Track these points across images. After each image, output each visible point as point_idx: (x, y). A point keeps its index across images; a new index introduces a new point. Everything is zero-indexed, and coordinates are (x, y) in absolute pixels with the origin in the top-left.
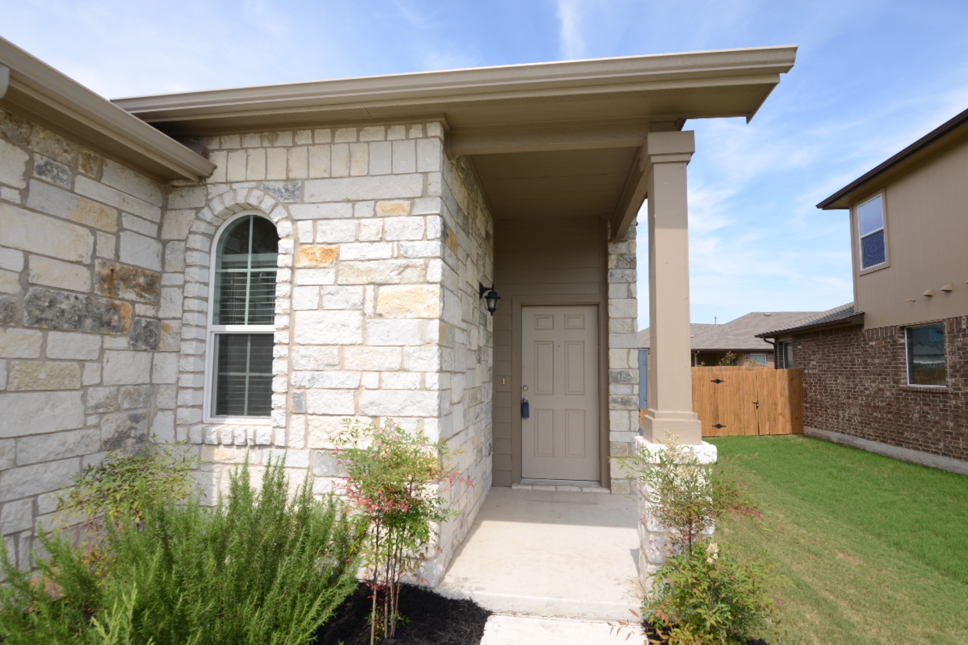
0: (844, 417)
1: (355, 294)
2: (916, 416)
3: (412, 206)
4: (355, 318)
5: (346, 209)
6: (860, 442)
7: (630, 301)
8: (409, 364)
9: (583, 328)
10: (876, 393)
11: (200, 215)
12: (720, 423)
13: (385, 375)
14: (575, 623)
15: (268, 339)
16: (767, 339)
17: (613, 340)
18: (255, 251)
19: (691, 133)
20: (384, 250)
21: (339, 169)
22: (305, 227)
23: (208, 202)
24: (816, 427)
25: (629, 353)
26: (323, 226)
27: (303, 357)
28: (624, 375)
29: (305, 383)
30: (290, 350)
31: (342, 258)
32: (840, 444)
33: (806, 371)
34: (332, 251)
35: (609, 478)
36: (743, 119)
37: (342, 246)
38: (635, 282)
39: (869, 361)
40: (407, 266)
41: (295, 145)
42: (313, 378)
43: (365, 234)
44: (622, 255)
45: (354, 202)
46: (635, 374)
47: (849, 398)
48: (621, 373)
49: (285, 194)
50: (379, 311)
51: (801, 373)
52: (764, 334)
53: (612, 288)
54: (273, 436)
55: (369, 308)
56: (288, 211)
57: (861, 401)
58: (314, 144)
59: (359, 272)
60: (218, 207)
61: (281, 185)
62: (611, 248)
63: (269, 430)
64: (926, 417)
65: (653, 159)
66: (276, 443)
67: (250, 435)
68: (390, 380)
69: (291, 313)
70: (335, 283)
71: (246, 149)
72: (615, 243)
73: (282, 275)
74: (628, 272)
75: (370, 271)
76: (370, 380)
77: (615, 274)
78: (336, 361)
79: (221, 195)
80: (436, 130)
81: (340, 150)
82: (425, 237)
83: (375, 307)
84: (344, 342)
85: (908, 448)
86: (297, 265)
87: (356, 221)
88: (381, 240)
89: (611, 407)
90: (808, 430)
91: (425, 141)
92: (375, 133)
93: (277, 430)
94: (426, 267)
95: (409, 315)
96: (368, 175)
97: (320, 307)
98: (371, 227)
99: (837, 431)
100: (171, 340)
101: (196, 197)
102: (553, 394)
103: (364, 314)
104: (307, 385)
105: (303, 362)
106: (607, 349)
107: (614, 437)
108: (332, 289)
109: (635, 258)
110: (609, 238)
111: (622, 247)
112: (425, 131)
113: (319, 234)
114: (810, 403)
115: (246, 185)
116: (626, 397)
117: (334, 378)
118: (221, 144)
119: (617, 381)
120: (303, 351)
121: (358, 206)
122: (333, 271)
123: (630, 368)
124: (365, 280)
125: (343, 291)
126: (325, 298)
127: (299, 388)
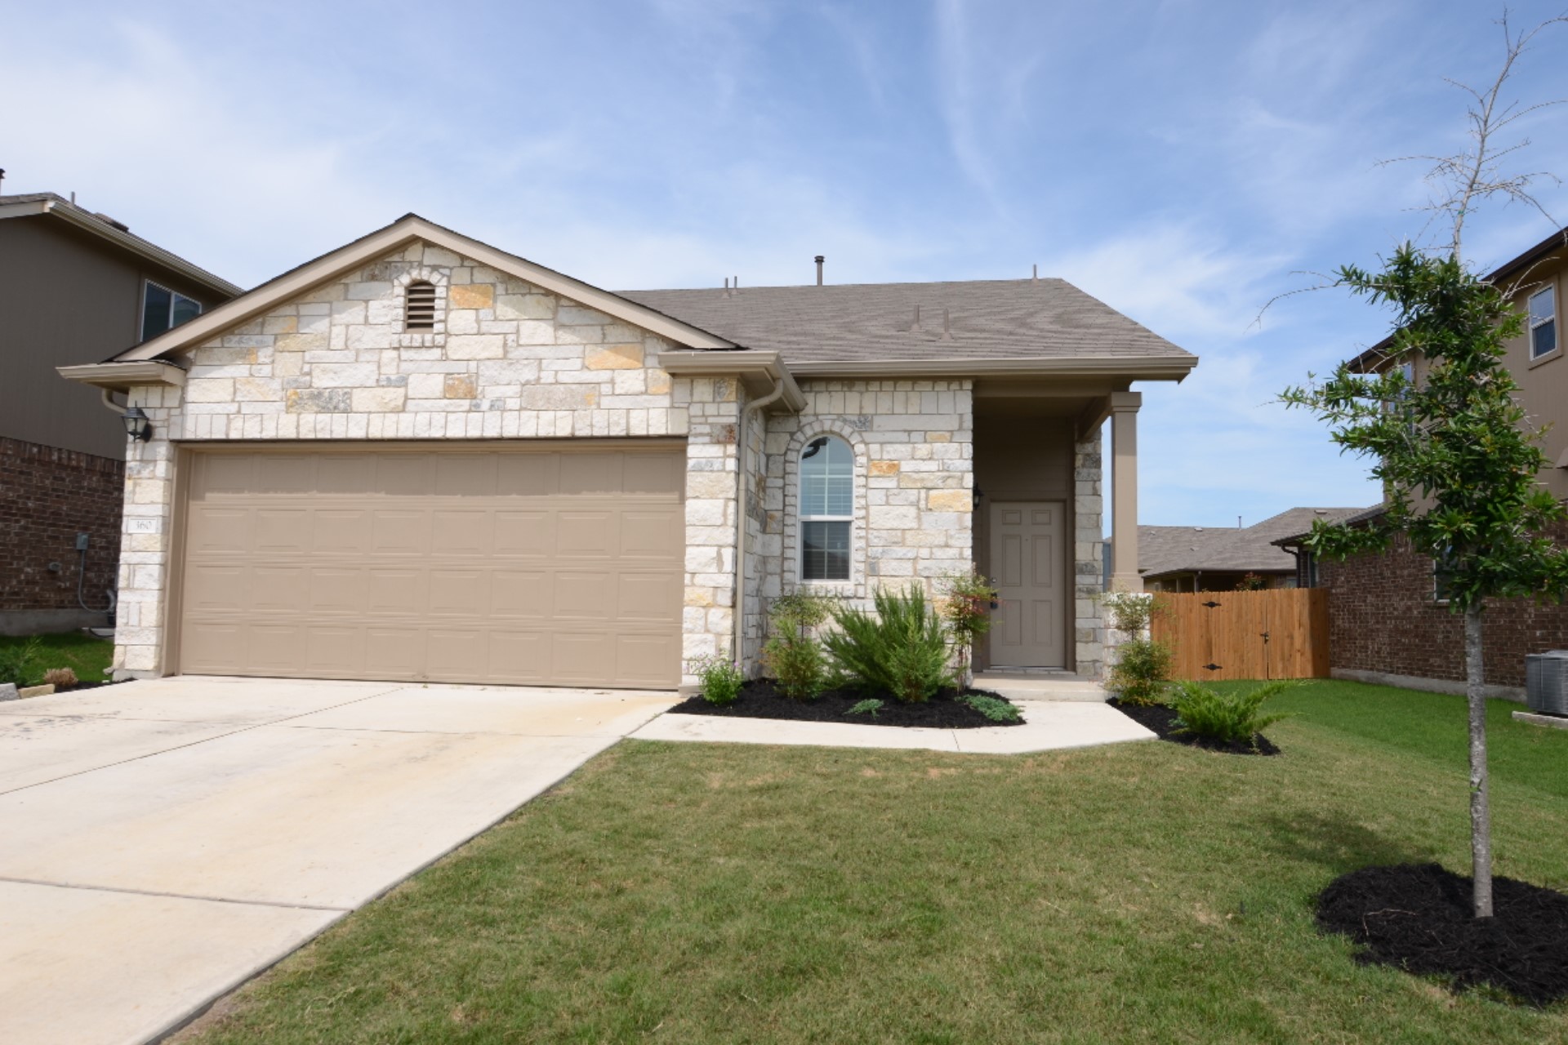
0: (1373, 648)
1: (912, 495)
2: (1440, 636)
3: (951, 437)
4: (913, 511)
5: (904, 437)
6: (1390, 678)
7: (1095, 497)
8: (952, 542)
9: (1050, 524)
10: (1404, 612)
11: (795, 437)
12: (1216, 662)
13: (934, 550)
14: (1063, 703)
15: (846, 524)
16: (1287, 548)
17: (1079, 534)
18: (830, 462)
19: (1138, 395)
20: (933, 466)
21: (899, 409)
22: (874, 448)
23: (800, 429)
24: (1344, 667)
25: (1094, 546)
26: (889, 447)
27: (876, 537)
28: (1089, 567)
29: (879, 555)
30: (867, 533)
31: (902, 470)
32: (1368, 683)
33: (1334, 591)
34: (894, 465)
35: (1074, 661)
36: (1175, 383)
37: (902, 462)
38: (1100, 480)
39: (1398, 572)
40: (949, 477)
41: (867, 391)
42: (884, 551)
43: (919, 454)
44: (1088, 455)
45: (910, 432)
46: (1099, 565)
47: (1378, 622)
48: (1086, 565)
49: (859, 425)
50: (929, 507)
51: (1327, 593)
52: (1282, 540)
53: (1079, 485)
54: (856, 591)
55: (922, 504)
56: (862, 437)
57: (1391, 624)
58: (881, 391)
59: (916, 480)
60: (809, 432)
61: (855, 418)
62: (1078, 448)
63: (853, 588)
64: (1448, 637)
65: (1115, 409)
66: (859, 595)
67: (839, 590)
68: (938, 553)
69: (866, 507)
70: (899, 488)
71: (830, 392)
72: (1082, 443)
73: (857, 482)
74: (1094, 471)
75: (923, 480)
76: (924, 553)
77: (1082, 472)
78: (900, 540)
79: (810, 424)
80: (968, 386)
81: (900, 396)
82: (961, 457)
83: (927, 504)
84: (906, 527)
85: (1434, 678)
86: (871, 475)
87: (911, 445)
88: (930, 459)
89: (1077, 596)
90: (1336, 671)
91: (961, 392)
92: (926, 386)
93: (859, 587)
94: (962, 479)
95: (950, 509)
96: (920, 414)
97: (887, 503)
98: (923, 449)
99: (1366, 669)
100: (775, 526)
101: (791, 425)
102: (1021, 585)
103: (919, 509)
104: (880, 556)
105: (876, 541)
106: (1073, 543)
107: (1080, 624)
108: (896, 491)
109: (1100, 458)
110: (1076, 438)
111: (1089, 448)
112: (961, 385)
113: (885, 453)
114: (1338, 634)
115: (829, 417)
116: (1091, 587)
117: (900, 551)
118: (811, 387)
119: (1082, 572)
120: (875, 533)
121: (912, 434)
122: (896, 479)
123: (1094, 560)
124: (919, 485)
125: (903, 493)
126: (891, 498)
127: (874, 558)
